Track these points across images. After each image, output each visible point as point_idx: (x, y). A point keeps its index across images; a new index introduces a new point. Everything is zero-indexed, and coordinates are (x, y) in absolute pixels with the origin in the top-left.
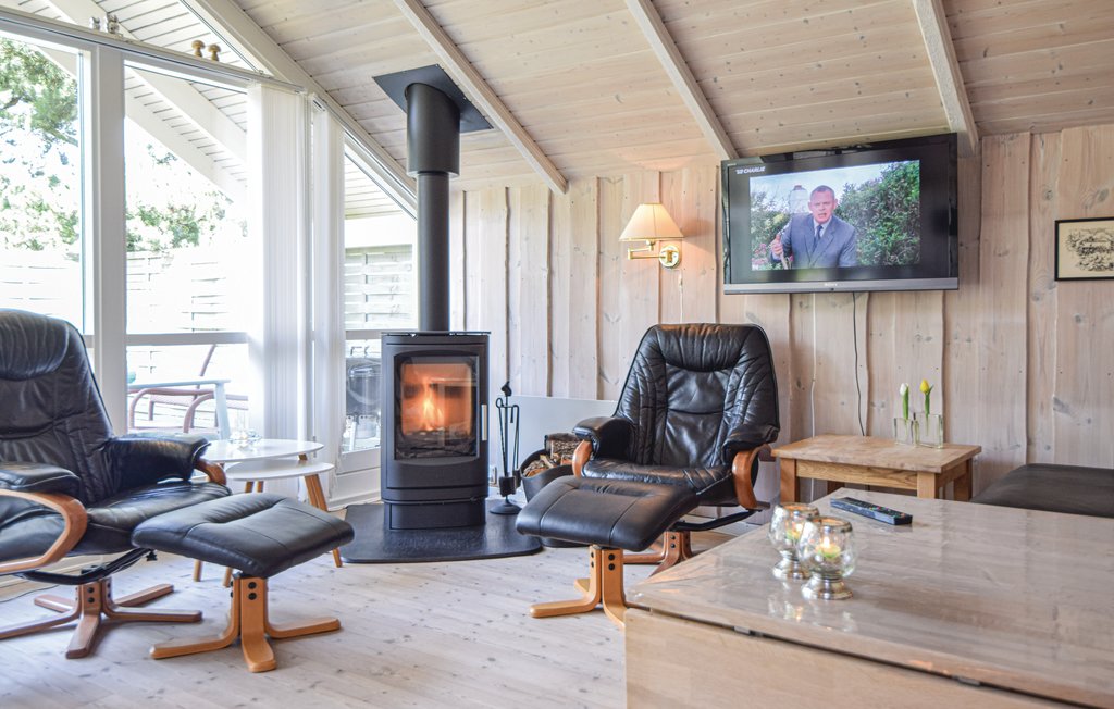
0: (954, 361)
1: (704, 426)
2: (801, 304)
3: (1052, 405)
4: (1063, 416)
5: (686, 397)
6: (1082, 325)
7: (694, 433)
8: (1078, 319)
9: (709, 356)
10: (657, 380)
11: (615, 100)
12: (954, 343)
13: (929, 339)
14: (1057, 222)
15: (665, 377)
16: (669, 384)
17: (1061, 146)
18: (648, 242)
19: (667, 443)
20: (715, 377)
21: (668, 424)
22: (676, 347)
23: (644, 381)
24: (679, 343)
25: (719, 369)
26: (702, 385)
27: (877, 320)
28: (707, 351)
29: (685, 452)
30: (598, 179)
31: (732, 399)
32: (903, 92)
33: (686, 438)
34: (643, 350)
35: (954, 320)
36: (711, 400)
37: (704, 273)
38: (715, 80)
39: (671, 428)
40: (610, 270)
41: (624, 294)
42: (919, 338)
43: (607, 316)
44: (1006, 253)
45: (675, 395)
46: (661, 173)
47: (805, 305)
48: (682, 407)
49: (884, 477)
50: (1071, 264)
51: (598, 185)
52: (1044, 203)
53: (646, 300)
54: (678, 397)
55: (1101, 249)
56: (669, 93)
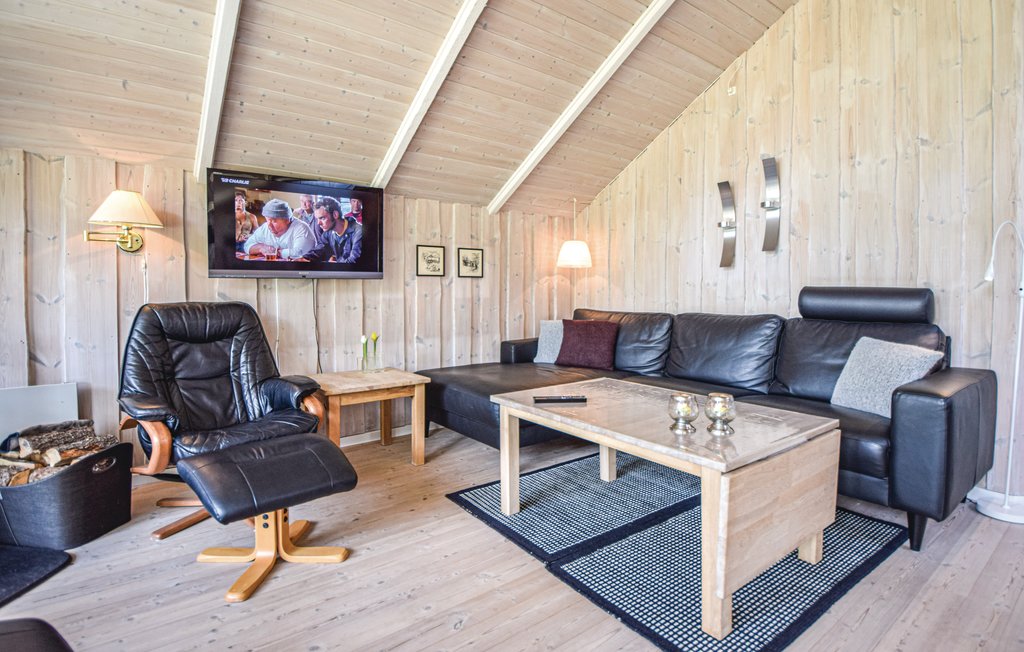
0: (368, 321)
1: (219, 387)
2: (265, 287)
3: (415, 340)
4: (421, 345)
5: (195, 365)
6: (428, 298)
7: (211, 394)
8: (426, 296)
9: (213, 330)
10: (163, 355)
11: (121, 84)
12: (368, 310)
13: (355, 308)
14: (418, 246)
15: (169, 351)
16: (174, 357)
17: (417, 207)
18: (125, 227)
19: (189, 409)
20: (217, 346)
21: (182, 391)
22: (180, 322)
23: (149, 356)
24: (182, 320)
25: (220, 339)
26: (206, 354)
27: (321, 297)
28: (209, 324)
29: (211, 413)
30: (25, 153)
31: (237, 362)
32: (362, 157)
33: (206, 400)
34: (138, 327)
35: (368, 296)
36: (219, 365)
37: (172, 258)
38: (242, 104)
39: (186, 393)
40: (43, 250)
41: (66, 276)
42: (349, 308)
43: (39, 297)
44: (394, 260)
45: (181, 365)
46: (116, 163)
47: (268, 287)
48: (191, 375)
49: (397, 392)
50: (424, 268)
51: (25, 159)
52: (409, 235)
53: (100, 281)
54: (186, 366)
55: (435, 261)
56: (188, 99)
